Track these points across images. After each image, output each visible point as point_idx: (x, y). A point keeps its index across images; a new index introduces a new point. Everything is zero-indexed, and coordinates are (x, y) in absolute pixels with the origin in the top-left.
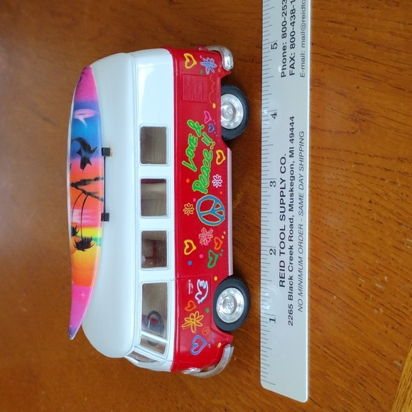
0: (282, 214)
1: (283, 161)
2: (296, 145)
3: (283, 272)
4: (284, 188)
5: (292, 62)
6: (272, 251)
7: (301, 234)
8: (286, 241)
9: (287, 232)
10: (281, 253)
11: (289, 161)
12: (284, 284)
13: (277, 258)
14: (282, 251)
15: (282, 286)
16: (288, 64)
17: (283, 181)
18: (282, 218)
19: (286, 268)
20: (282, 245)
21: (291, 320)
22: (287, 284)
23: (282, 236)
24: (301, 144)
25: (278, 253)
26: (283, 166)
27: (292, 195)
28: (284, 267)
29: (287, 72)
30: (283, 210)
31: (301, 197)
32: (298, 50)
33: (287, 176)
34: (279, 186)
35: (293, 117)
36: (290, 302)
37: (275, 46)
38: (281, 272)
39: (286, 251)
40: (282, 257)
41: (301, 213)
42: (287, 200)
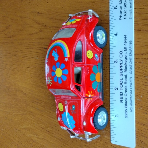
0: (121, 74)
1: (121, 53)
2: (128, 46)
3: (122, 97)
4: (122, 63)
5: (125, 13)
6: (116, 89)
7: (131, 81)
8: (123, 84)
9: (124, 81)
10: (120, 89)
11: (124, 53)
12: (122, 101)
13: (119, 91)
14: (121, 88)
15: (121, 102)
16: (123, 14)
17: (121, 60)
18: (121, 75)
19: (124, 95)
20: (121, 86)
21: (126, 116)
22: (124, 101)
23: (121, 82)
24: (130, 45)
25: (119, 89)
26: (121, 55)
27: (126, 66)
28: (122, 94)
29: (122, 18)
30: (121, 72)
31: (131, 67)
32: (128, 9)
33: (123, 59)
34: (119, 62)
35: (126, 35)
36: (126, 108)
37: (116, 7)
38: (121, 97)
39: (124, 88)
40: (121, 91)
41: (131, 73)
42: (123, 68)
